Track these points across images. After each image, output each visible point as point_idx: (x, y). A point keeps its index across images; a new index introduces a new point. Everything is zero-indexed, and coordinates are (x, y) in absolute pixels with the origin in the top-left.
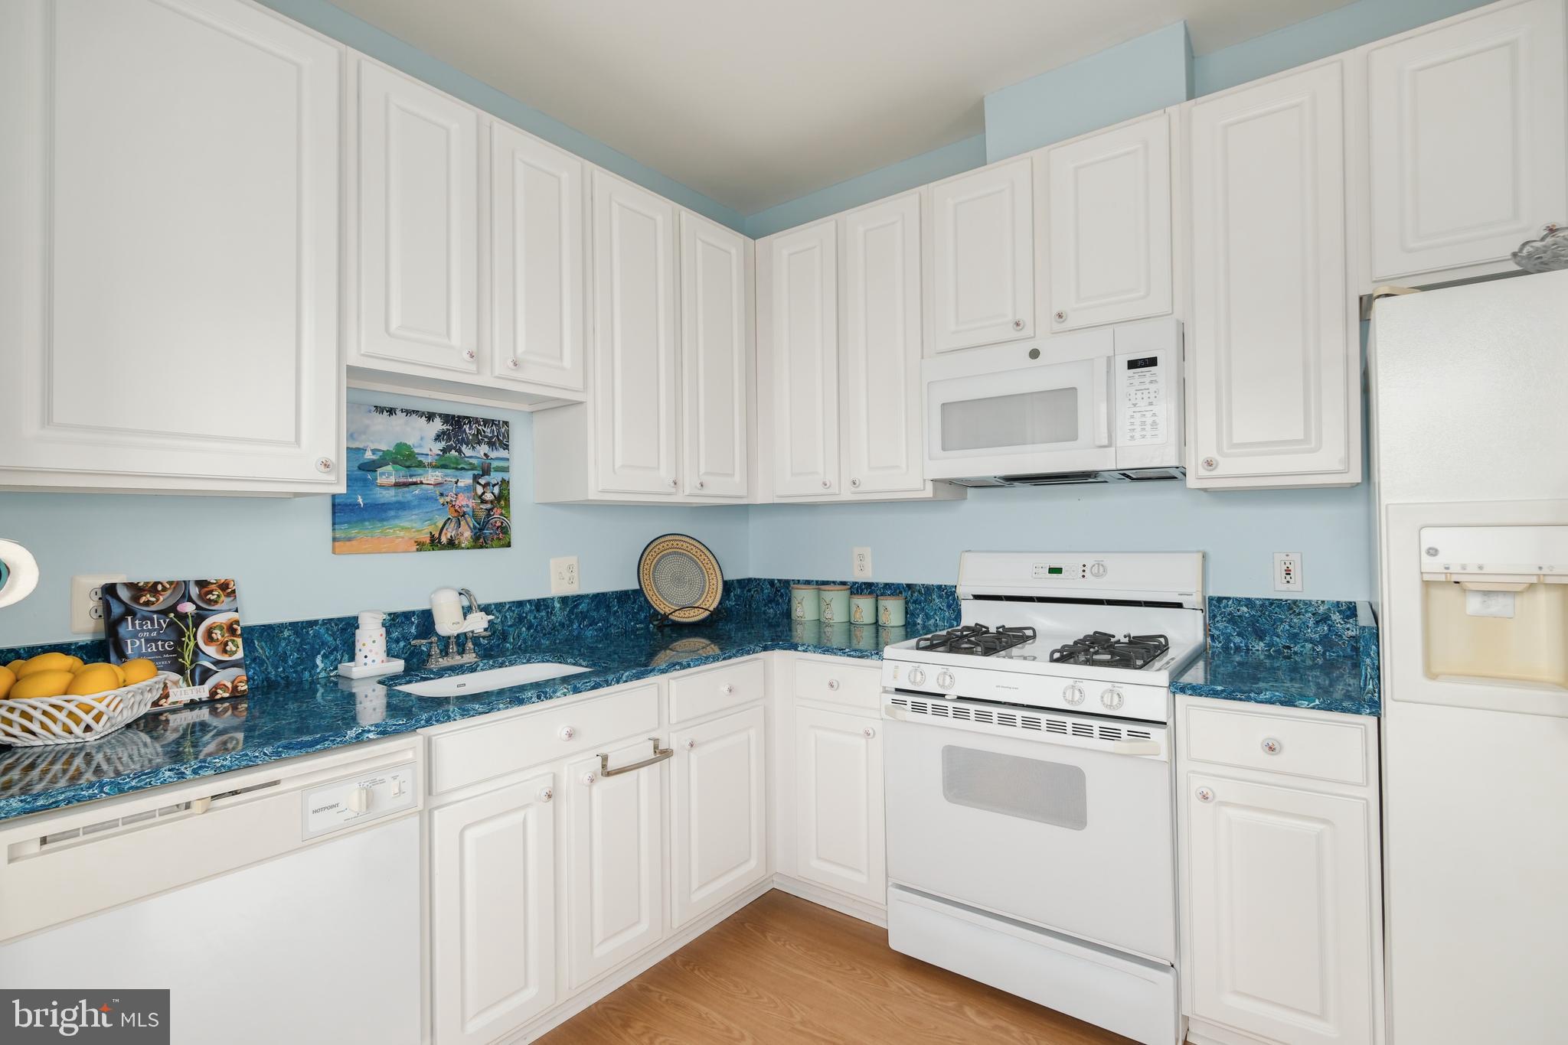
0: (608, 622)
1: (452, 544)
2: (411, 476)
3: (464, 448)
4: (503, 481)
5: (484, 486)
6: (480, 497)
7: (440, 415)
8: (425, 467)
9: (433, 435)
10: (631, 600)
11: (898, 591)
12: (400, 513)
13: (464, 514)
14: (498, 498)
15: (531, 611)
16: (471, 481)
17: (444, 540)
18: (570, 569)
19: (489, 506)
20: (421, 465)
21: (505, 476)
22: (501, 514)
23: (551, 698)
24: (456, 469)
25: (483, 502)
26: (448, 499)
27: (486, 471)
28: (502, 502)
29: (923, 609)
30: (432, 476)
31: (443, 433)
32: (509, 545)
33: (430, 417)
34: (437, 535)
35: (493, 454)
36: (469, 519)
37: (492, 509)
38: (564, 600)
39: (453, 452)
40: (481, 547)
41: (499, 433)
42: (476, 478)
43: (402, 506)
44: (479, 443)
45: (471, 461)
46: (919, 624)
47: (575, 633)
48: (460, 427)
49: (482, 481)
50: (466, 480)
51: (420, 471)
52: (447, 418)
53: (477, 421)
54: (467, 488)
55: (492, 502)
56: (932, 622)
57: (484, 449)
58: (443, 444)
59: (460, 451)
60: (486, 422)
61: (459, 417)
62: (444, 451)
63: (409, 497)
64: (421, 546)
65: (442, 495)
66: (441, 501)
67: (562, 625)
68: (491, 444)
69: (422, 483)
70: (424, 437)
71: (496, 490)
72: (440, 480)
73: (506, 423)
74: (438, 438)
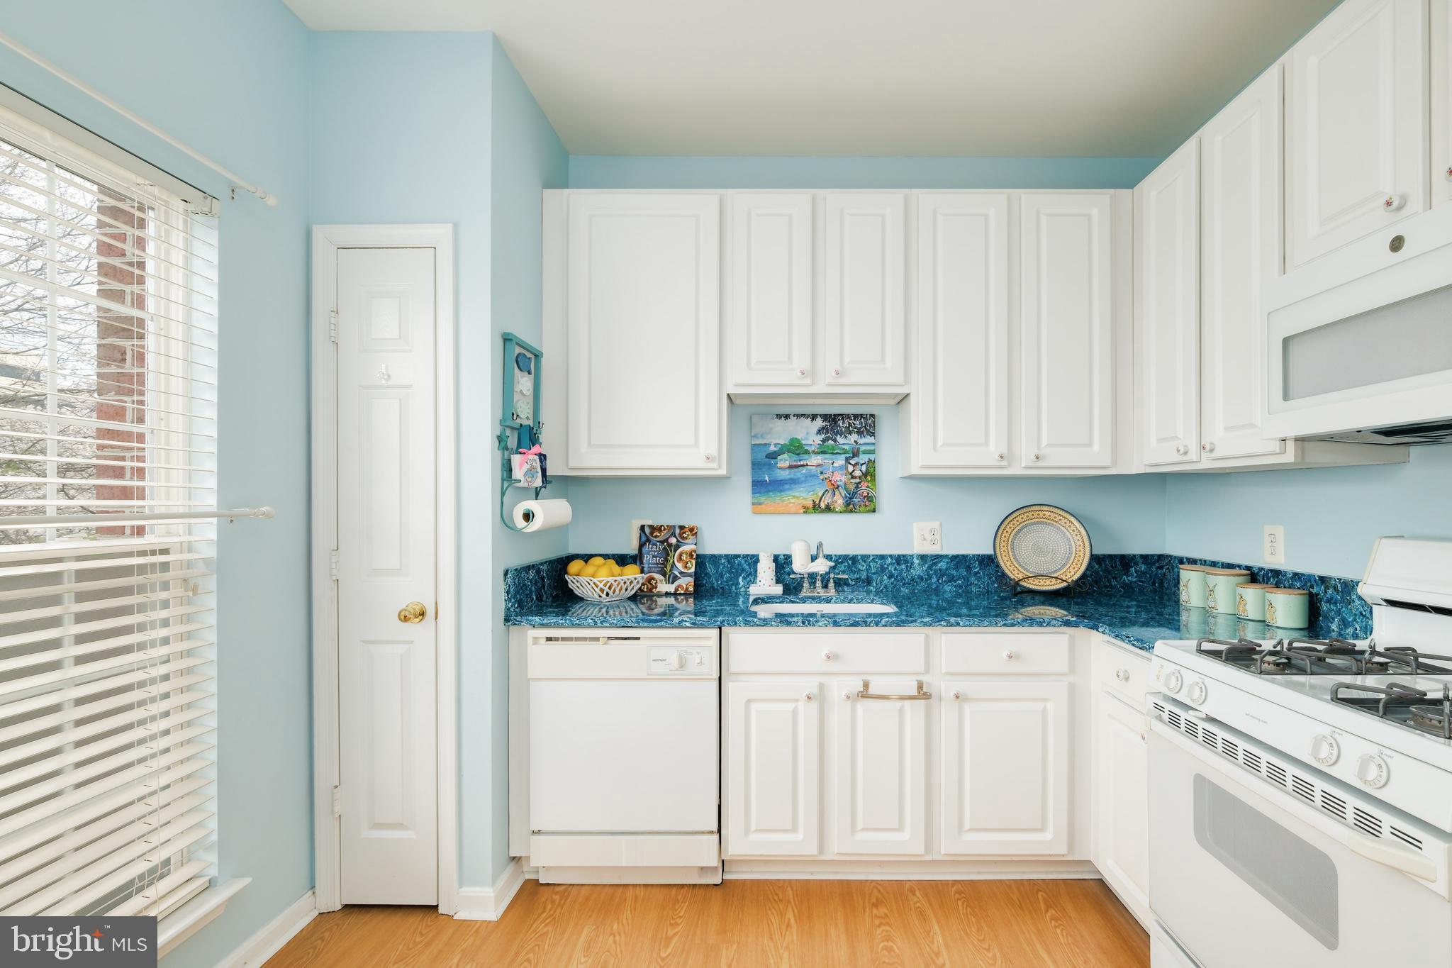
0: (968, 581)
1: (828, 509)
2: (800, 460)
3: (838, 438)
4: (870, 461)
5: (854, 466)
6: (851, 474)
7: (821, 415)
8: (810, 453)
9: (816, 430)
10: (988, 561)
11: (1309, 584)
12: (792, 486)
13: (838, 486)
14: (865, 475)
15: (891, 564)
16: (844, 462)
17: (823, 505)
18: (933, 532)
19: (858, 480)
20: (807, 452)
21: (872, 457)
22: (868, 487)
23: (814, 625)
24: (833, 453)
25: (853, 477)
26: (826, 476)
27: (856, 454)
28: (869, 478)
29: (1339, 612)
30: (814, 460)
31: (823, 428)
32: (874, 511)
33: (814, 417)
34: (817, 502)
35: (861, 441)
36: (841, 491)
37: (860, 483)
38: (923, 558)
39: (830, 441)
40: (851, 511)
41: (866, 424)
42: (847, 460)
43: (794, 482)
44: (850, 433)
45: (844, 447)
46: (1333, 631)
47: (934, 586)
48: (836, 423)
49: (853, 462)
50: (840, 461)
51: (806, 456)
52: (826, 417)
53: (848, 416)
54: (841, 467)
55: (860, 477)
56: (1350, 630)
57: (854, 437)
58: (823, 436)
59: (835, 441)
60: (856, 416)
61: (835, 415)
62: (824, 441)
63: (798, 475)
64: (806, 510)
65: (822, 473)
66: (821, 477)
67: (921, 578)
68: (860, 433)
69: (807, 465)
70: (809, 433)
71: (864, 468)
72: (820, 462)
73: (872, 416)
74: (819, 432)
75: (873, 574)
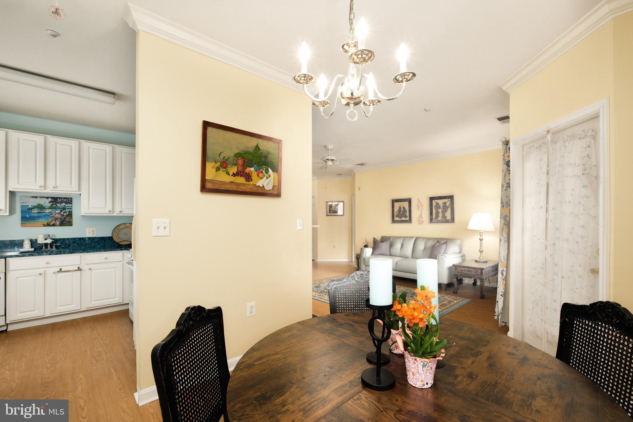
0: (105, 244)
1: (53, 225)
2: (42, 211)
3: (58, 204)
4: (70, 211)
5: (64, 212)
6: (62, 215)
7: (50, 197)
8: (46, 209)
9: (49, 201)
10: (111, 238)
12: (39, 218)
13: (58, 218)
14: (68, 215)
15: (78, 240)
16: (60, 211)
17: (51, 224)
18: (93, 231)
19: (65, 217)
20: (45, 208)
21: (71, 210)
22: (69, 218)
23: (42, 255)
24: (55, 209)
25: (64, 216)
26: (53, 215)
27: (64, 209)
28: (69, 216)
30: (48, 211)
31: (51, 201)
32: (72, 225)
33: (48, 198)
34: (49, 223)
35: (66, 205)
36: (59, 220)
37: (66, 217)
38: (89, 238)
39: (54, 205)
40: (63, 226)
41: (68, 201)
42: (61, 211)
43: (39, 217)
44: (62, 203)
45: (60, 207)
47: (93, 246)
48: (57, 200)
49: (63, 211)
50: (59, 211)
51: (44, 209)
52: (52, 198)
53: (61, 198)
54: (58, 213)
55: (66, 216)
57: (63, 204)
58: (51, 204)
59: (56, 205)
60: (64, 198)
61: (56, 197)
62: (52, 205)
63: (41, 215)
64: (44, 226)
65: (51, 214)
66: (51, 216)
67: (89, 244)
68: (66, 203)
69: (45, 212)
70: (46, 203)
71: (67, 213)
72: (50, 211)
73: (71, 198)
74: (50, 202)
75: (71, 243)
